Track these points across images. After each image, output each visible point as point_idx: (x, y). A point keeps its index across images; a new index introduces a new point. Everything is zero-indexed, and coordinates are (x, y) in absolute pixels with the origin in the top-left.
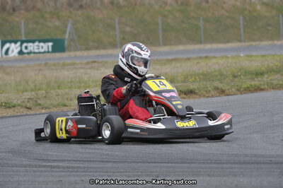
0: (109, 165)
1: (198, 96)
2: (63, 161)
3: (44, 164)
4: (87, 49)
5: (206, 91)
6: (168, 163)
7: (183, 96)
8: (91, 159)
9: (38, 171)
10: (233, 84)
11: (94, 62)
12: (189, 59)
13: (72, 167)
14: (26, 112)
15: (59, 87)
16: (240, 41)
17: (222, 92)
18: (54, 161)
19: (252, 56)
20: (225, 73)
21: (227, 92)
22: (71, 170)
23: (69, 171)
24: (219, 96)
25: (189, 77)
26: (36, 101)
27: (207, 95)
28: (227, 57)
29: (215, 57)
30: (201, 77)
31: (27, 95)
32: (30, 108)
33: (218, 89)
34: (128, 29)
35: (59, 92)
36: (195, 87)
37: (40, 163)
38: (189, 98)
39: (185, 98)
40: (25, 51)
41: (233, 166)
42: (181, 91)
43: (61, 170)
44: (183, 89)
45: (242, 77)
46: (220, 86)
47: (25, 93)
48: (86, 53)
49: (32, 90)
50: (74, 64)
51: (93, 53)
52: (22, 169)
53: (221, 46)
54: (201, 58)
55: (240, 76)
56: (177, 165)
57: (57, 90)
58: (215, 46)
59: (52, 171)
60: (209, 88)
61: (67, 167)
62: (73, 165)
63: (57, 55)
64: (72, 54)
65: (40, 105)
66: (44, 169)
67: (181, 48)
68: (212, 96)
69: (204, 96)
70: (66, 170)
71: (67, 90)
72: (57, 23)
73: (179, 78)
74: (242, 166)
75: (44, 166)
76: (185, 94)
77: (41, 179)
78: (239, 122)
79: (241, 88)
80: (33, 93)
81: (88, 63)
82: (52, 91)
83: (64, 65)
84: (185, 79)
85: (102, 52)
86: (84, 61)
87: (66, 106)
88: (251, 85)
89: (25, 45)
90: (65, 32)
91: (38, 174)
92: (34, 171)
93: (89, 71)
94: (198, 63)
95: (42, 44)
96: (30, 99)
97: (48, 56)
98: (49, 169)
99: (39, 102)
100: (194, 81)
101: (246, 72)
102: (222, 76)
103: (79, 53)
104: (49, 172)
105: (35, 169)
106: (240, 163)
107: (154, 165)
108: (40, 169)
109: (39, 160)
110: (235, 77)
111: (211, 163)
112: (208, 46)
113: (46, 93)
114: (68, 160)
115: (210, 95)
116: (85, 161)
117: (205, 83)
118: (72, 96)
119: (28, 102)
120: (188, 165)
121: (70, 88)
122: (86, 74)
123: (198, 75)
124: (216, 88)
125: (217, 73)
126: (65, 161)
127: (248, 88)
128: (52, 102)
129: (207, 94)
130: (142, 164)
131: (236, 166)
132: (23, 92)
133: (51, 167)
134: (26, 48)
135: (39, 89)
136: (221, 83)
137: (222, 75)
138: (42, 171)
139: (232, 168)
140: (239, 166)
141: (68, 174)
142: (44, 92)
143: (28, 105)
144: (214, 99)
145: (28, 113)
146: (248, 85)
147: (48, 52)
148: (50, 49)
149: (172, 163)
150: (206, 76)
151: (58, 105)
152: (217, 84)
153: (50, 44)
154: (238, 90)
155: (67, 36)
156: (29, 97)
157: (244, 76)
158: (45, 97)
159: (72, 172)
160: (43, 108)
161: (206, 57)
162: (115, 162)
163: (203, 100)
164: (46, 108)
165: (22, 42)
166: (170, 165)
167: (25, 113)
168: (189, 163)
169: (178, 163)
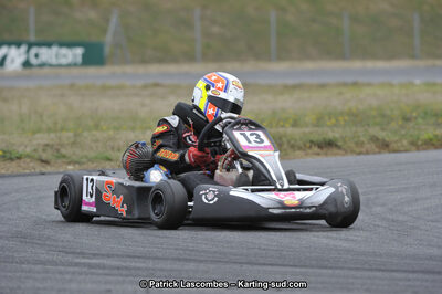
0: (192, 266)
1: (341, 152)
2: (108, 256)
3: (77, 260)
4: (144, 61)
5: (356, 143)
6: (296, 266)
7: (316, 149)
8: (160, 255)
9: (68, 273)
10: (403, 132)
11: (157, 85)
12: (323, 86)
13: (126, 268)
14: (40, 168)
15: (97, 127)
16: (413, 57)
17: (385, 146)
18: (95, 255)
19: (435, 84)
20: (388, 112)
21: (394, 146)
22: (124, 272)
23: (121, 275)
24: (379, 152)
25: (327, 118)
26: (58, 150)
27: (358, 150)
28: (391, 85)
29: (369, 85)
30: (346, 118)
31: (42, 138)
32: (45, 162)
33: (378, 139)
34: (216, 29)
35: (98, 134)
36: (337, 135)
37: (69, 258)
38: (326, 154)
39: (318, 154)
40: (34, 61)
41: (411, 276)
42: (311, 142)
43: (106, 271)
44: (316, 138)
45: (420, 121)
46: (382, 135)
47: (38, 135)
48: (141, 69)
49: (49, 130)
50: (121, 87)
51: (154, 69)
52: (39, 267)
53: (381, 64)
54: (345, 85)
55: (416, 118)
56: (310, 270)
57: (94, 132)
58: (370, 64)
59: (92, 274)
60: (362, 139)
61: (118, 268)
62: (128, 264)
63: (92, 70)
64: (118, 69)
65: (64, 156)
66: (76, 269)
67: (309, 65)
68: (367, 153)
69: (353, 152)
70: (116, 272)
71: (111, 132)
72: (92, 15)
73: (307, 119)
74: (427, 277)
75: (77, 265)
76: (320, 147)
77: (74, 286)
78: (417, 200)
79: (418, 139)
80: (52, 135)
81: (145, 87)
82: (85, 134)
83: (104, 88)
84: (319, 121)
85: (172, 68)
86: (139, 83)
87: (110, 160)
88: (436, 136)
89: (34, 50)
90: (105, 31)
91: (68, 277)
92: (61, 273)
93: (147, 101)
94: (340, 93)
95: (64, 51)
96: (47, 145)
97: (75, 71)
98: (85, 269)
99: (63, 151)
100: (335, 125)
101: (426, 113)
102: (384, 118)
103: (129, 69)
104: (87, 275)
105: (62, 268)
106: (423, 272)
107: (269, 268)
108: (71, 269)
109: (67, 253)
110: (407, 119)
111: (372, 270)
112: (357, 64)
113: (76, 135)
114: (118, 256)
115: (364, 150)
116: (149, 258)
117: (354, 129)
118: (121, 143)
119: (44, 150)
120: (330, 271)
121: (117, 129)
122: (143, 105)
123: (342, 113)
124: (374, 139)
125: (374, 113)
126: (113, 256)
127: (431, 140)
128: (85, 153)
129: (359, 148)
130: (250, 267)
131: (415, 276)
132: (34, 133)
133: (90, 266)
134: (37, 56)
135: (62, 129)
136: (383, 130)
137: (383, 116)
138: (74, 273)
139: (409, 280)
140: (420, 276)
141: (121, 278)
142: (71, 134)
143: (44, 156)
144: (370, 158)
145: (44, 170)
146: (431, 136)
147: (75, 65)
148: (79, 60)
149: (301, 267)
150: (356, 118)
151: (96, 158)
152: (375, 131)
153: (79, 51)
154: (413, 143)
155: (109, 39)
156: (46, 142)
157: (424, 118)
158: (74, 143)
159: (127, 276)
160: (69, 163)
161: (355, 84)
162: (201, 261)
163: (351, 159)
164: (74, 163)
165: (30, 46)
166: (298, 270)
167: (37, 171)
168: (331, 268)
169: (312, 267)
